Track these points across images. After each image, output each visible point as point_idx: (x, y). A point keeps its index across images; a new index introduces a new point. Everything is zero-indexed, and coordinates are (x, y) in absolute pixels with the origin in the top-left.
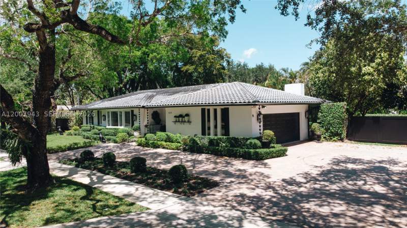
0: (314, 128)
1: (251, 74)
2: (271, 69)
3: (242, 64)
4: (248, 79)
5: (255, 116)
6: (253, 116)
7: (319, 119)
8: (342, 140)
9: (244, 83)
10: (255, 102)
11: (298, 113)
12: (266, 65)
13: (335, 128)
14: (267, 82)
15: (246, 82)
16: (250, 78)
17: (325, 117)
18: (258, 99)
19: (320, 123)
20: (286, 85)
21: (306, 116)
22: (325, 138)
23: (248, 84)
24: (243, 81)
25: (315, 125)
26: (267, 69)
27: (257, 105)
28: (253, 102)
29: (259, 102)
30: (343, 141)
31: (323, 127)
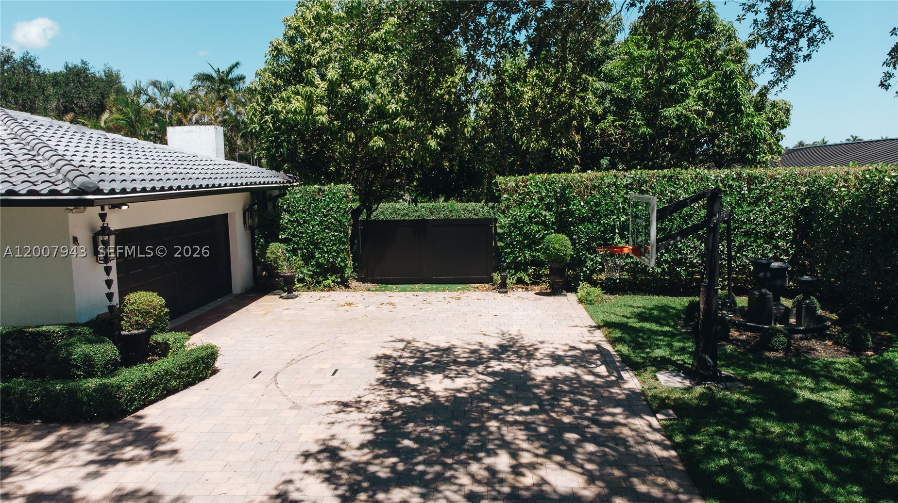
0: (272, 257)
1: (50, 90)
2: (111, 80)
3: (17, 56)
4: (39, 103)
5: (85, 239)
6: (75, 240)
7: (284, 229)
8: (344, 284)
9: (27, 115)
10: (82, 191)
11: (225, 216)
12: (97, 68)
13: (326, 252)
14: (105, 116)
15: (33, 111)
16: (46, 100)
17: (299, 224)
18: (94, 179)
19: (286, 241)
20: (170, 129)
21: (245, 223)
22: (301, 281)
23: (41, 119)
24: (23, 109)
25: (276, 249)
26: (100, 80)
27: (91, 203)
28: (73, 192)
29: (99, 191)
30: (347, 287)
31: (294, 251)
